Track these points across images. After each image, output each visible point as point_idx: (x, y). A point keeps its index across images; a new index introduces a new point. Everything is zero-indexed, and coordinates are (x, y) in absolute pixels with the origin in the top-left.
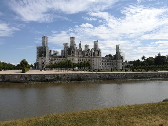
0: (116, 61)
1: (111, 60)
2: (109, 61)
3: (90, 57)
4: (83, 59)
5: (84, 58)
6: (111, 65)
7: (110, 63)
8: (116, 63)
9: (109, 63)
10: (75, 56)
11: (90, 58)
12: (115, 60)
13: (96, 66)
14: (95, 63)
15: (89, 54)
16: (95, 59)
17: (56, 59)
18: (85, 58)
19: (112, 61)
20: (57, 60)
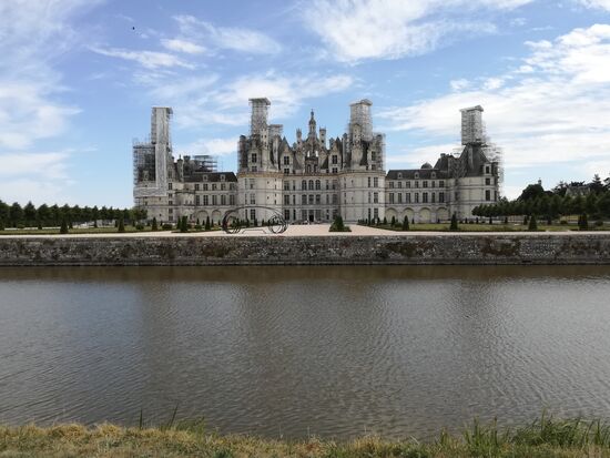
0: (457, 184)
1: (437, 182)
2: (425, 185)
3: (335, 171)
4: (304, 183)
5: (308, 179)
6: (433, 201)
7: (430, 195)
8: (456, 194)
9: (425, 195)
10: (261, 172)
11: (335, 178)
12: (452, 181)
13: (352, 209)
14: (350, 195)
15: (330, 161)
16: (349, 178)
17: (201, 186)
18: (314, 179)
19: (442, 185)
20: (206, 188)
